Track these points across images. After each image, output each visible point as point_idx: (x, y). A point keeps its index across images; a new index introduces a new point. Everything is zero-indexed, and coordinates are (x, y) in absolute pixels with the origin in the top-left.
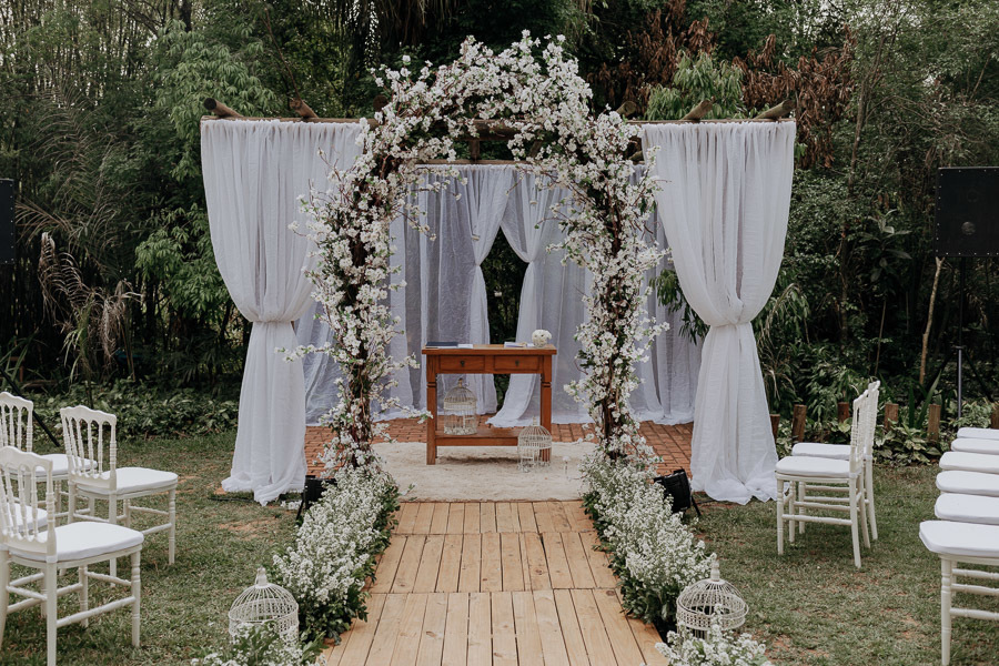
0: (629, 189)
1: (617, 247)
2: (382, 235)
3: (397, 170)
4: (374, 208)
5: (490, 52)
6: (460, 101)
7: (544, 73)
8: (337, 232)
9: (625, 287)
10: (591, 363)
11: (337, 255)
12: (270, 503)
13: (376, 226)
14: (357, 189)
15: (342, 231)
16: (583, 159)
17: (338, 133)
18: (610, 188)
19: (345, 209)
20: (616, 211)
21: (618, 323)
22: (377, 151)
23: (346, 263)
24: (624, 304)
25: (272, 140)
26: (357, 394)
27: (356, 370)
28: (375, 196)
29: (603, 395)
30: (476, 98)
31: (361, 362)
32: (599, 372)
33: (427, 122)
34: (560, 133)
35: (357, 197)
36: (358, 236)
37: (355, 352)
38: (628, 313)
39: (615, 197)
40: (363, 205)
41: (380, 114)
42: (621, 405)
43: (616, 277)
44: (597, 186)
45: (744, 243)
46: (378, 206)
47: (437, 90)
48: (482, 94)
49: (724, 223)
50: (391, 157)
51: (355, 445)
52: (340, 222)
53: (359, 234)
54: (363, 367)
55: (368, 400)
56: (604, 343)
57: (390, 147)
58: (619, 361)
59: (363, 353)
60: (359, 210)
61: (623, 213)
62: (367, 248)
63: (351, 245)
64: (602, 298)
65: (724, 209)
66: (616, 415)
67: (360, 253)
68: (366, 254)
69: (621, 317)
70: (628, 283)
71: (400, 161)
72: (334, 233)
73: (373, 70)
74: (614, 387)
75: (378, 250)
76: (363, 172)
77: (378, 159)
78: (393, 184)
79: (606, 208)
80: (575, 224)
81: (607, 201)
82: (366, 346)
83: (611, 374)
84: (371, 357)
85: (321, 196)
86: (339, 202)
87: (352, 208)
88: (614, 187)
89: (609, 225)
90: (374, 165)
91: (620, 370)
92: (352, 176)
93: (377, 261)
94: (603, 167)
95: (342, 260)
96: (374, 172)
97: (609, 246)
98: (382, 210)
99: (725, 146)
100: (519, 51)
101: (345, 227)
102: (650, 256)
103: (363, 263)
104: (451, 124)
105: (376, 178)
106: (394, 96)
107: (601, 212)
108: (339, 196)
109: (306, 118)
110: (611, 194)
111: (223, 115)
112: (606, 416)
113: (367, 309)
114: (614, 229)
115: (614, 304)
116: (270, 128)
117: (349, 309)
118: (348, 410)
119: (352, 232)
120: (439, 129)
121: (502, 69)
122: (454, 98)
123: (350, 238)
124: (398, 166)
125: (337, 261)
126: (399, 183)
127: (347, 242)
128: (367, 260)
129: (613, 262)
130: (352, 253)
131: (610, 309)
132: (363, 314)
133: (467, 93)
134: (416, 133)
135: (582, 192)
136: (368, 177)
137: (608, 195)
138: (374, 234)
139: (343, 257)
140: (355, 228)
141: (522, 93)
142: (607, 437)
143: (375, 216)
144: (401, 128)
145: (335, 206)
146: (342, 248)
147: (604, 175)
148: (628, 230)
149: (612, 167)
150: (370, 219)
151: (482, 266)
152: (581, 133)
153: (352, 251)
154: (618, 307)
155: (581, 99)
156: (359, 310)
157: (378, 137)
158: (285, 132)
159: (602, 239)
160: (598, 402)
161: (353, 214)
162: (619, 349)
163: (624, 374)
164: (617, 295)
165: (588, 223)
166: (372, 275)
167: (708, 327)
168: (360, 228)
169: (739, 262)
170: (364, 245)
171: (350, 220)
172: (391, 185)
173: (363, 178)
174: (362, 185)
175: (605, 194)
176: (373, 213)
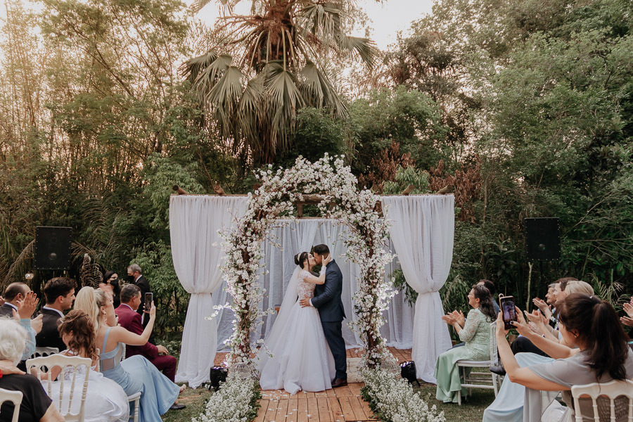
0: (376, 225)
1: (371, 253)
2: (258, 248)
3: (265, 217)
4: (254, 235)
5: (309, 163)
6: (295, 185)
7: (335, 172)
8: (236, 247)
9: (376, 273)
10: (361, 311)
11: (235, 257)
12: (198, 388)
13: (255, 243)
14: (246, 226)
15: (238, 247)
16: (354, 211)
17: (236, 201)
18: (367, 225)
19: (239, 236)
20: (371, 236)
21: (374, 290)
22: (255, 208)
23: (240, 262)
24: (375, 281)
25: (205, 205)
26: (243, 328)
27: (243, 315)
28: (254, 229)
29: (368, 328)
30: (302, 184)
31: (246, 311)
32: (365, 315)
33: (280, 195)
34: (343, 199)
35: (246, 230)
36: (246, 249)
37: (243, 306)
38: (378, 286)
39: (370, 229)
40: (248, 234)
41: (257, 191)
42: (376, 332)
43: (372, 268)
44: (361, 224)
45: (433, 252)
46: (256, 234)
47: (285, 180)
48: (305, 182)
50: (263, 211)
51: (242, 355)
52: (237, 243)
54: (247, 314)
55: (249, 331)
56: (367, 300)
57: (262, 207)
58: (374, 310)
59: (247, 307)
60: (247, 236)
61: (374, 237)
62: (250, 254)
63: (243, 253)
64: (365, 278)
65: (422, 236)
66: (374, 337)
67: (246, 257)
68: (249, 258)
69: (375, 287)
70: (378, 270)
71: (267, 213)
72: (234, 247)
73: (254, 171)
74: (372, 322)
75: (255, 255)
76: (249, 218)
77: (256, 212)
78: (264, 224)
79: (366, 234)
80: (351, 242)
81: (366, 231)
82: (249, 303)
83: (370, 316)
84: (251, 309)
85: (228, 230)
86: (237, 232)
87: (243, 236)
88: (369, 225)
89: (367, 242)
90: (254, 215)
91: (375, 314)
92: (244, 220)
93: (255, 260)
94: (363, 215)
95: (238, 261)
96: (254, 218)
97: (368, 252)
98: (258, 236)
99: (421, 206)
100: (323, 162)
101: (239, 245)
102: (388, 258)
103: (248, 261)
104: (291, 195)
105: (255, 221)
106: (264, 183)
107: (363, 237)
108: (237, 230)
109: (221, 194)
110: (368, 227)
111: (181, 193)
112: (369, 338)
113: (249, 284)
114: (370, 244)
115: (371, 281)
116: (204, 199)
117: (240, 285)
118: (239, 336)
119: (243, 247)
120: (285, 198)
121: (315, 170)
122: (293, 184)
123: (242, 250)
124: (266, 215)
125: (235, 261)
126: (266, 224)
127: (240, 251)
128: (250, 260)
129: (370, 260)
131: (369, 283)
132: (248, 287)
133: (299, 181)
134: (275, 200)
135: (353, 227)
136: (251, 220)
138: (254, 248)
139: (238, 259)
140: (245, 245)
141: (324, 181)
142: (369, 349)
143: (254, 239)
144: (268, 197)
145: (235, 235)
146: (238, 255)
147: (364, 219)
148: (376, 245)
149: (368, 215)
150: (252, 240)
152: (353, 199)
153: (243, 256)
154: (373, 282)
155: (352, 184)
156: (245, 285)
157: (256, 202)
158: (210, 201)
159: (364, 249)
160: (364, 331)
161: (244, 238)
162: (374, 303)
163: (377, 316)
164: (372, 277)
165: (357, 242)
166: (252, 267)
167: (417, 294)
168: (247, 245)
169: (431, 261)
170: (248, 253)
171: (242, 241)
172: (262, 224)
173: (249, 221)
174: (249, 224)
175: (365, 228)
176: (253, 237)
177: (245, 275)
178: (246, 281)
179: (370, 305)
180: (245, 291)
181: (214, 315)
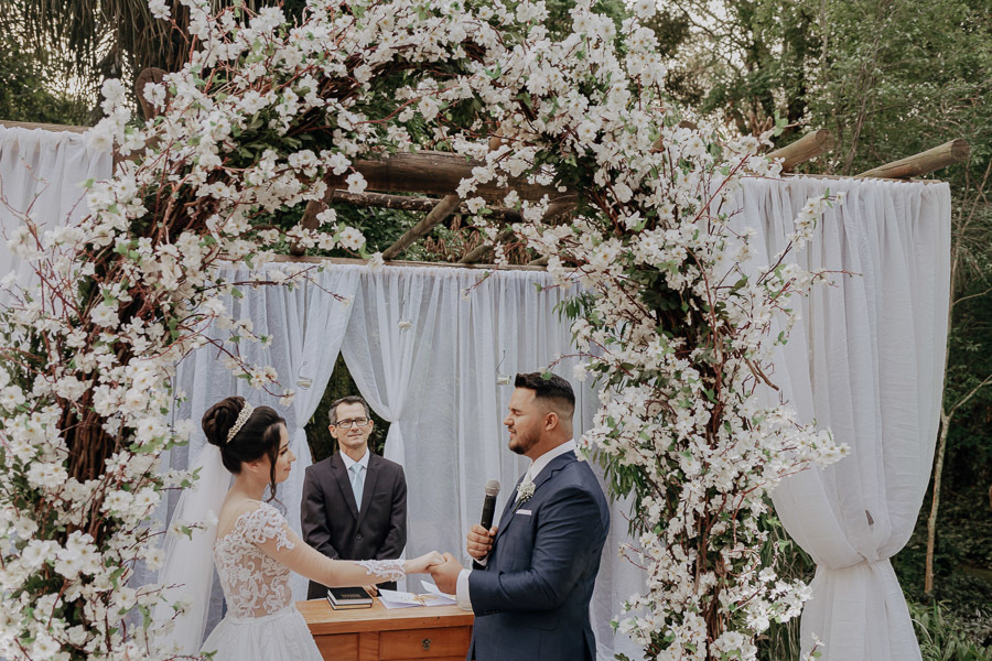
2: (159, 397)
4: (137, 322)
6: (363, 74)
8: (27, 384)
11: (21, 450)
13: (142, 370)
14: (90, 269)
15: (41, 384)
17: (46, 154)
19: (53, 325)
21: (728, 598)
22: (146, 178)
23: (50, 476)
28: (138, 291)
33: (288, 108)
34: (600, 160)
35: (90, 291)
36: (87, 399)
39: (719, 308)
40: (104, 314)
41: (160, 90)
44: (675, 282)
46: (146, 318)
48: (418, 59)
50: (187, 192)
52: (37, 360)
53: (90, 392)
57: (185, 169)
60: (93, 329)
61: (737, 344)
62: (111, 428)
63: (67, 425)
67: (89, 443)
68: (107, 446)
71: (211, 204)
72: (17, 389)
75: (142, 436)
76: (107, 227)
77: (153, 200)
78: (193, 262)
80: (624, 368)
81: (697, 316)
86: (36, 305)
87: (73, 324)
90: (140, 210)
93: (139, 464)
95: (36, 468)
96: (139, 228)
98: (156, 329)
101: (49, 372)
103: (100, 471)
104: (347, 119)
105: (144, 243)
106: (195, 55)
107: (681, 341)
108: (36, 292)
110: (708, 299)
113: (105, 598)
117: (49, 602)
119: (71, 388)
120: (315, 131)
122: (352, 61)
123: (65, 403)
124: (204, 215)
125: (22, 468)
126: (207, 263)
127: (55, 412)
128: (112, 465)
130: (69, 443)
132: (94, 612)
133: (383, 54)
134: (258, 135)
136: (123, 242)
137: (701, 304)
138: (133, 395)
139: (39, 456)
140: (80, 376)
143: (139, 345)
144: (218, 121)
145: (25, 317)
146: (37, 432)
150: (124, 354)
151: (307, 428)
156: (81, 602)
157: (153, 143)
161: (76, 338)
166: (121, 503)
168: (94, 375)
170: (103, 420)
171: (67, 354)
172: (185, 262)
173: (107, 242)
174: (106, 261)
175: (692, 301)
176: (133, 335)
177: (76, 556)
178: (87, 580)
180: (77, 635)
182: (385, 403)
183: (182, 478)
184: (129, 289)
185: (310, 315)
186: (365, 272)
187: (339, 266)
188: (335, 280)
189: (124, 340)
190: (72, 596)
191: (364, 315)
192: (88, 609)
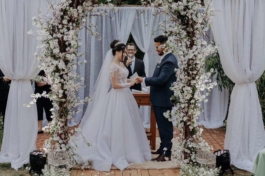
0: (199, 15)
1: (192, 44)
2: (74, 37)
3: (82, 5)
4: (71, 23)
8: (52, 35)
9: (196, 64)
10: (178, 102)
11: (52, 47)
12: (19, 169)
13: (71, 32)
14: (62, 14)
15: (54, 35)
18: (189, 14)
19: (56, 24)
20: (192, 26)
21: (193, 82)
23: (57, 51)
24: (195, 72)
26: (61, 117)
27: (61, 104)
28: (71, 17)
29: (185, 119)
31: (64, 100)
32: (183, 106)
35: (62, 18)
36: (63, 38)
37: (61, 96)
38: (197, 77)
39: (192, 19)
40: (65, 22)
42: (193, 123)
43: (192, 59)
44: (183, 13)
46: (72, 22)
49: (243, 33)
51: (61, 141)
52: (54, 31)
53: (63, 36)
54: (65, 102)
55: (66, 119)
56: (185, 92)
58: (193, 101)
59: (65, 96)
60: (63, 25)
61: (196, 27)
62: (67, 43)
63: (59, 42)
64: (184, 69)
66: (191, 128)
67: (63, 46)
68: (66, 46)
69: (194, 79)
70: (198, 62)
72: (50, 36)
74: (190, 113)
75: (72, 45)
76: (65, 5)
78: (80, 11)
79: (187, 24)
80: (171, 32)
81: (188, 21)
82: (66, 92)
83: (188, 107)
84: (69, 98)
85: (44, 17)
86: (53, 20)
87: (60, 24)
88: (191, 14)
89: (188, 33)
90: (71, 2)
91: (193, 105)
92: (60, 7)
93: (72, 50)
94: (186, 4)
95: (54, 50)
96: (71, 5)
97: (188, 43)
98: (74, 25)
101: (56, 33)
102: (209, 50)
103: (65, 51)
105: (71, 8)
107: (184, 27)
108: (53, 18)
110: (190, 17)
112: (186, 128)
113: (67, 74)
114: (191, 35)
115: (191, 72)
117: (57, 74)
118: (57, 125)
119: (59, 36)
123: (59, 39)
124: (83, 2)
125: (52, 50)
126: (83, 12)
127: (57, 40)
128: (67, 50)
129: (191, 51)
130: (60, 46)
131: (189, 75)
132: (65, 77)
135: (174, 16)
136: (68, 8)
137: (188, 18)
138: (70, 36)
139: (55, 48)
140: (61, 34)
142: (186, 138)
143: (71, 28)
145: (51, 22)
146: (54, 43)
147: (186, 8)
148: (197, 36)
149: (190, 4)
150: (68, 29)
153: (60, 45)
154: (193, 74)
156: (63, 75)
159: (185, 40)
160: (181, 122)
161: (60, 26)
162: (193, 95)
163: (196, 107)
164: (192, 68)
165: (178, 32)
166: (69, 57)
167: (234, 84)
168: (63, 33)
169: (251, 52)
170: (65, 42)
171: (59, 29)
172: (79, 12)
173: (65, 8)
174: (65, 12)
175: (186, 17)
176: (70, 26)
177: (61, 65)
178: (63, 70)
179: (188, 97)
180: (62, 80)
181: (32, 103)
182: (143, 47)
183: (80, 54)
184: (69, 17)
185: (122, 22)
186: (138, 9)
187: (130, 7)
188: (129, 11)
189: (69, 27)
190: (61, 74)
191: (138, 21)
192: (64, 76)
